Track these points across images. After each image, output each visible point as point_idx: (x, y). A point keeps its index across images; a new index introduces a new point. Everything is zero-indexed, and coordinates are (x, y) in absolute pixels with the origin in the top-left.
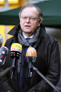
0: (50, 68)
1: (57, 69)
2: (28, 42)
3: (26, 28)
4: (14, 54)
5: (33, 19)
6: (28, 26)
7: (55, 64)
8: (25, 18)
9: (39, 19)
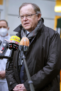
3: (26, 26)
4: (11, 45)
5: (29, 15)
8: (22, 17)
9: (36, 14)
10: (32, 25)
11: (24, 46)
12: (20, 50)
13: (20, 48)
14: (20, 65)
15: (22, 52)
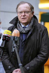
0: (41, 49)
1: (46, 50)
2: (24, 30)
3: (23, 20)
5: (27, 12)
6: (24, 18)
7: (45, 46)
8: (21, 13)
10: (28, 20)
11: (15, 37)
12: (12, 40)
13: (12, 38)
14: (12, 51)
15: (14, 42)
